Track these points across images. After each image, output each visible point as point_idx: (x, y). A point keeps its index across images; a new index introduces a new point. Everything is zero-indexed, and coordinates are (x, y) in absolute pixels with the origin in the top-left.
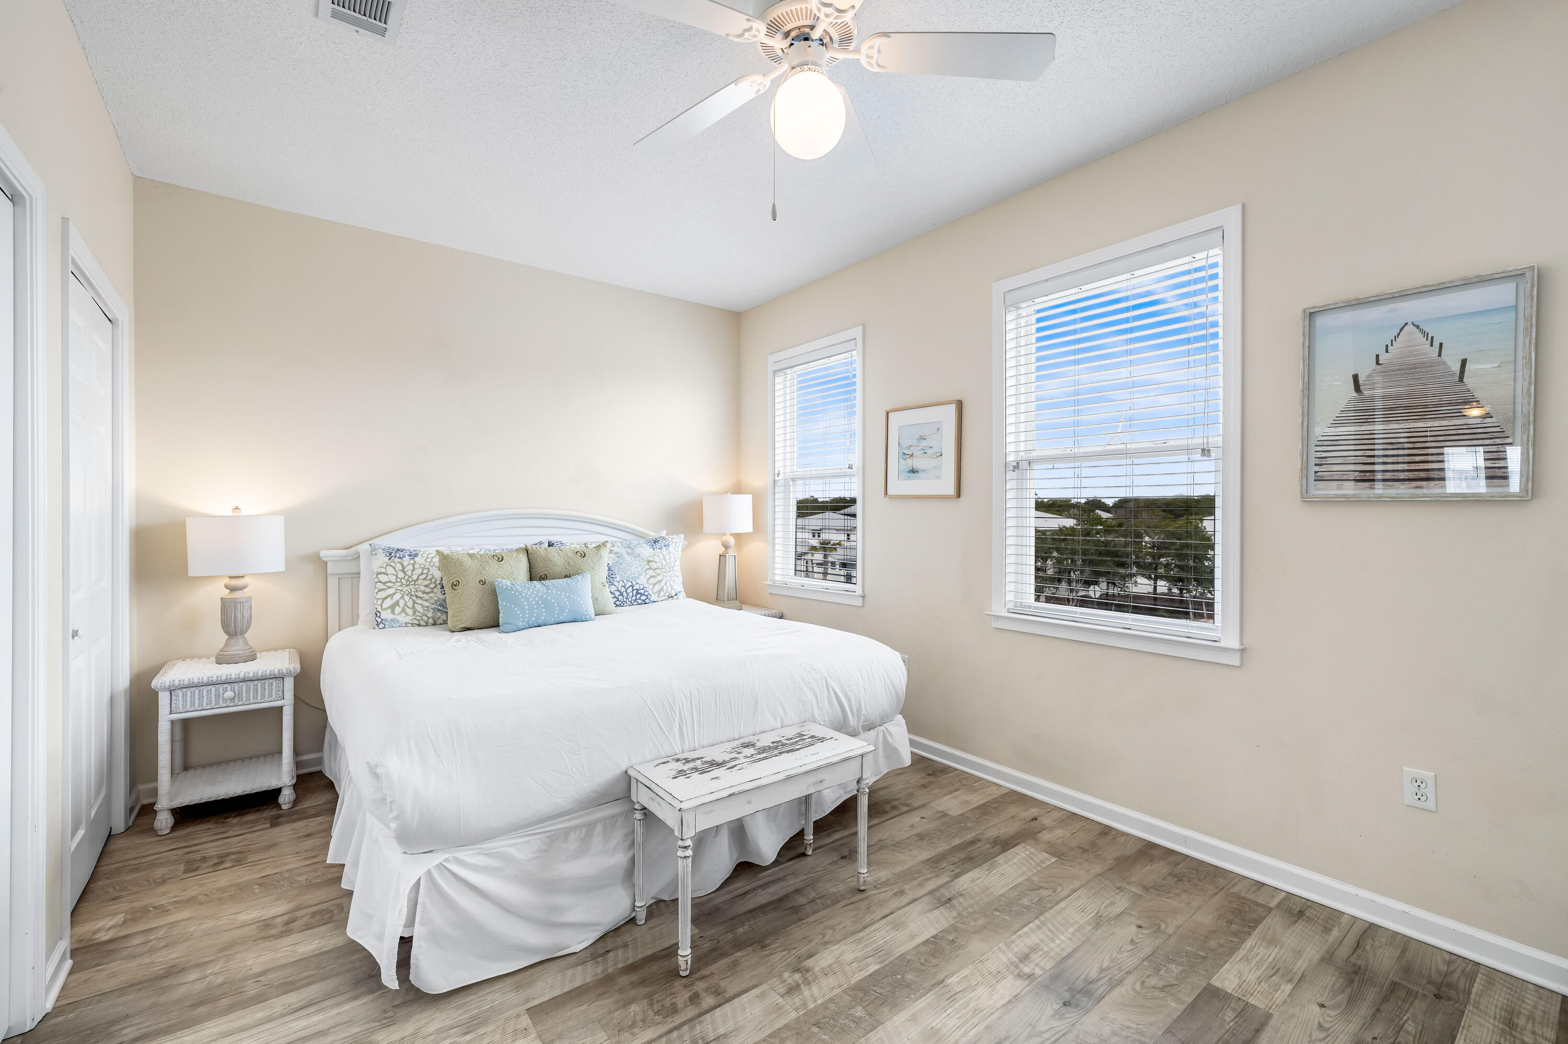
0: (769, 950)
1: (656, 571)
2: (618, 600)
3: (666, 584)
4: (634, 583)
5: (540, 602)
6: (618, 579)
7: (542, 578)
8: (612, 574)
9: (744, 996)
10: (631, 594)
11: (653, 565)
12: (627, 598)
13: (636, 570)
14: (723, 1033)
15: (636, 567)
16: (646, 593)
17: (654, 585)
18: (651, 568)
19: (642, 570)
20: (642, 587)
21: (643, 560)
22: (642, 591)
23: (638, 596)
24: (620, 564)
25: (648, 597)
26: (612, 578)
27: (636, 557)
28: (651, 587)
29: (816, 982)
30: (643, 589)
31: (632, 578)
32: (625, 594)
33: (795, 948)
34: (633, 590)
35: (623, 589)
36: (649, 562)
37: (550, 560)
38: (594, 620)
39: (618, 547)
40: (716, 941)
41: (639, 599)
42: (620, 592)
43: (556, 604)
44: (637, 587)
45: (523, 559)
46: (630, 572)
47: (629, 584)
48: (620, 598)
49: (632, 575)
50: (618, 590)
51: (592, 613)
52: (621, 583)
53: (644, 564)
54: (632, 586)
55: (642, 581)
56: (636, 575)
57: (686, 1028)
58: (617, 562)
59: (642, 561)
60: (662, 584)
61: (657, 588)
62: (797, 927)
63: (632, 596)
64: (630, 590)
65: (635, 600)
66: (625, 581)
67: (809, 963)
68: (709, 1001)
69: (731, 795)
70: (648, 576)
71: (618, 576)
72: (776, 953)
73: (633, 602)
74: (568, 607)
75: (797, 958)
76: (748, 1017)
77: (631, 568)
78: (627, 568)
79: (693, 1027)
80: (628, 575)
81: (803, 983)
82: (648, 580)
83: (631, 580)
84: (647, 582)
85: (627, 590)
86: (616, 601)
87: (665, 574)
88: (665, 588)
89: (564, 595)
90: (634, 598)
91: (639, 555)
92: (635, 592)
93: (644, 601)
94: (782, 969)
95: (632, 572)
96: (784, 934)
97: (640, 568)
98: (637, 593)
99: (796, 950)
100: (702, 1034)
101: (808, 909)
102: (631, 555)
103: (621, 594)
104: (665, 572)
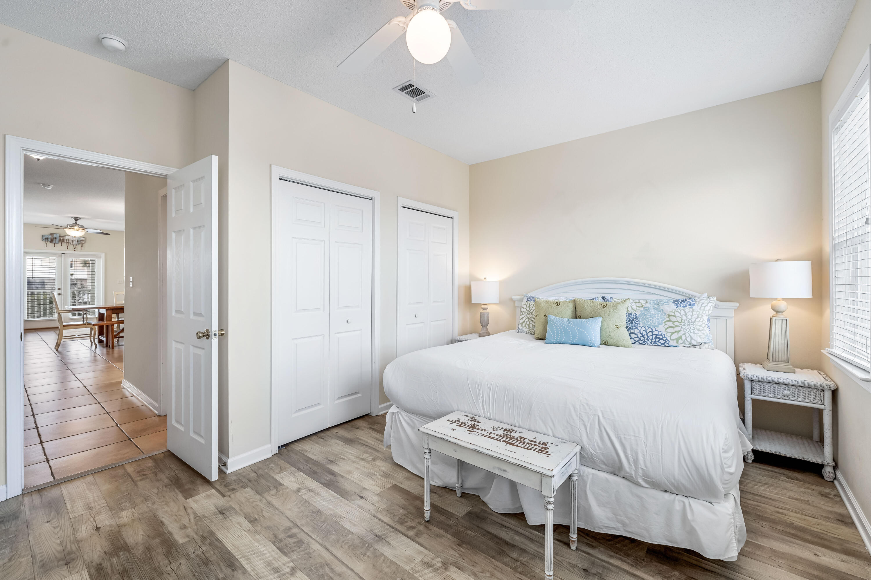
0: (458, 548)
1: (674, 323)
2: (640, 340)
3: (684, 334)
4: (654, 330)
5: (562, 330)
6: (641, 325)
7: (580, 317)
8: (637, 322)
9: (418, 545)
10: (651, 337)
11: (673, 319)
12: (647, 340)
13: (657, 320)
14: (391, 543)
15: (658, 319)
16: (664, 339)
17: (672, 333)
18: (670, 321)
19: (662, 321)
20: (660, 333)
21: (665, 314)
22: (661, 337)
23: (657, 340)
24: (645, 315)
25: (666, 342)
26: (637, 324)
27: (660, 311)
28: (669, 334)
29: (437, 575)
30: (661, 335)
31: (652, 326)
32: (646, 336)
33: (464, 560)
34: (652, 335)
35: (644, 333)
36: (669, 316)
37: (584, 308)
38: (599, 347)
39: (650, 303)
40: (456, 525)
41: (658, 342)
42: (642, 334)
43: (571, 333)
44: (656, 333)
45: (571, 306)
46: (651, 322)
47: (650, 330)
48: (642, 338)
49: (653, 324)
50: (640, 333)
51: (599, 342)
52: (643, 329)
53: (665, 317)
54: (652, 332)
55: (661, 329)
56: (657, 324)
57: (392, 530)
58: (643, 314)
59: (663, 315)
60: (680, 334)
61: (675, 336)
62: (485, 557)
63: (652, 339)
64: (650, 334)
65: (655, 342)
66: (647, 328)
67: (453, 569)
68: (411, 533)
69: (441, 438)
70: (666, 326)
71: (641, 323)
72: (456, 551)
73: (653, 343)
74: (578, 335)
75: (455, 562)
76: (403, 550)
77: (653, 318)
78: (650, 319)
79: (393, 532)
80: (649, 323)
81: (434, 568)
82: (666, 329)
83: (651, 327)
84: (665, 331)
85: (647, 334)
86: (639, 340)
87: (684, 327)
88: (684, 337)
89: (577, 329)
90: (654, 340)
91: (663, 310)
92: (654, 336)
93: (663, 344)
94: (444, 557)
95: (653, 321)
96: (474, 552)
97: (660, 320)
98: (656, 337)
99: (462, 560)
100: (389, 536)
101: (506, 559)
102: (656, 309)
103: (643, 336)
104: (684, 325)
